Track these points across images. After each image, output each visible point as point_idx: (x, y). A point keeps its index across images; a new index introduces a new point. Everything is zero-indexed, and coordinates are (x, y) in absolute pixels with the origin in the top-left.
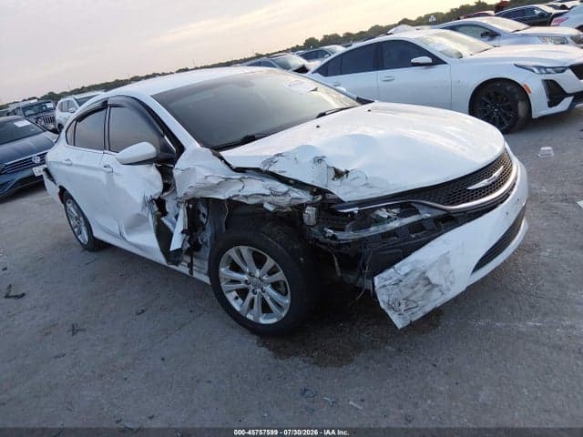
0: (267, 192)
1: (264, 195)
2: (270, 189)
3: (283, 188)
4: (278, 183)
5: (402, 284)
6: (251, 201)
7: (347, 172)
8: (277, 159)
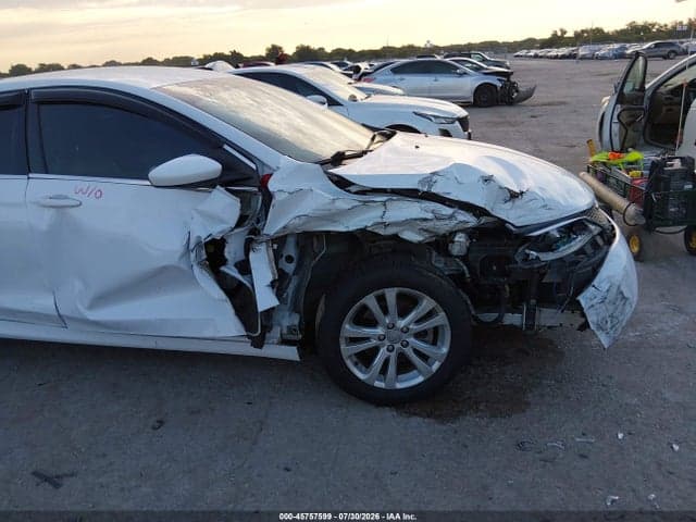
0: (430, 216)
1: (425, 220)
2: (433, 212)
3: (447, 211)
4: (440, 205)
5: (607, 301)
6: (390, 231)
7: (522, 193)
8: (435, 178)
